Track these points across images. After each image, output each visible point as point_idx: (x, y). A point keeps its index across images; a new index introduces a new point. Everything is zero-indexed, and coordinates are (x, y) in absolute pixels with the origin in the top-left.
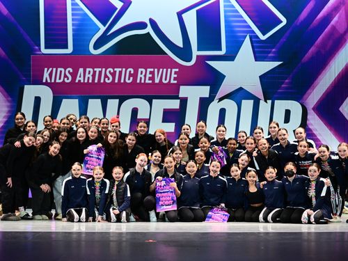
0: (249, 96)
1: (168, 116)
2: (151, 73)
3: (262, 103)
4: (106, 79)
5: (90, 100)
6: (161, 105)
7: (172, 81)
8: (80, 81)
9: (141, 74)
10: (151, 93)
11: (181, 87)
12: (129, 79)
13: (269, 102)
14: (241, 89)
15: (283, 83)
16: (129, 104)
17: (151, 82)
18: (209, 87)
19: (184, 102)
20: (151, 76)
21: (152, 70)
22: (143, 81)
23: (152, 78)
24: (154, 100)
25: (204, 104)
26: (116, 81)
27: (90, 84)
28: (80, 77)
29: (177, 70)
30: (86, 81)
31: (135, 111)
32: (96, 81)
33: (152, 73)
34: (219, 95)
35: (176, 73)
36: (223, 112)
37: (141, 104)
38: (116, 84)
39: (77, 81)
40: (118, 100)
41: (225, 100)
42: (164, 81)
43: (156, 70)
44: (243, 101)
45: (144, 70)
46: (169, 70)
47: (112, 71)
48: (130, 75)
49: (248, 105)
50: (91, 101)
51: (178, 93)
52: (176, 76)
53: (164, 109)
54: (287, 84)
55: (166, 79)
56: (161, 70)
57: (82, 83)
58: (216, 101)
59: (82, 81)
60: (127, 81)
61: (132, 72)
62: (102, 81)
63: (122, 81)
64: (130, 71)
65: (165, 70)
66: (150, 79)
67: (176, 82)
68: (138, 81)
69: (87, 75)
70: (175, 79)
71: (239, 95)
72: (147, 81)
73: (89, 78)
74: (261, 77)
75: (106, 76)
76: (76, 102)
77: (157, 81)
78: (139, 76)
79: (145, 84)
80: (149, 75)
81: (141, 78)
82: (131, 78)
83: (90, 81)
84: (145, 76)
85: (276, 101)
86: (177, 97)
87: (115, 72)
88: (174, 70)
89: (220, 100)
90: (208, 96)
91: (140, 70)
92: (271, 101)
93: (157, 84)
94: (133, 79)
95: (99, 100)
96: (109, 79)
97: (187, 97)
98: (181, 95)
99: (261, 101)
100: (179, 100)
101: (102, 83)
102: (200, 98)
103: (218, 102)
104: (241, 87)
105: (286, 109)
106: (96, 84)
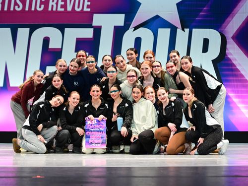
0: (166, 24)
1: (81, 44)
3: (179, 31)
4: (16, 7)
6: (74, 34)
7: (86, 9)
9: (53, 1)
10: (63, 21)
11: (95, 16)
12: (40, 7)
13: (187, 30)
14: (157, 17)
15: (201, 11)
16: (41, 33)
17: (63, 10)
18: (124, 15)
19: (98, 30)
20: (63, 3)
22: (54, 9)
23: (64, 6)
24: (66, 30)
25: (119, 33)
26: (27, 9)
31: (46, 41)
32: (6, 9)
33: (65, 0)
34: (133, 24)
35: (89, 1)
36: (138, 41)
37: (52, 33)
38: (27, 12)
40: (28, 30)
41: (141, 28)
42: (77, 9)
44: (159, 29)
48: (41, 3)
49: (164, 34)
51: (92, 22)
52: (89, 3)
53: (77, 39)
54: (205, 11)
55: (79, 7)
58: (131, 29)
60: (38, 9)
62: (12, 9)
63: (33, 9)
67: (89, 10)
68: (50, 9)
70: (88, 6)
71: (155, 23)
72: (59, 9)
74: (178, 5)
75: (16, 4)
77: (69, 8)
78: (51, 3)
79: (57, 11)
80: (60, 3)
81: (53, 6)
82: (43, 6)
84: (57, 4)
85: (194, 30)
86: (90, 26)
89: (136, 28)
90: (123, 25)
92: (188, 29)
93: (69, 12)
94: (44, 7)
95: (9, 30)
96: (19, 7)
97: (101, 27)
98: (94, 24)
99: (178, 29)
100: (93, 29)
101: (12, 12)
102: (115, 26)
103: (134, 30)
104: (157, 15)
105: (205, 38)
106: (6, 12)
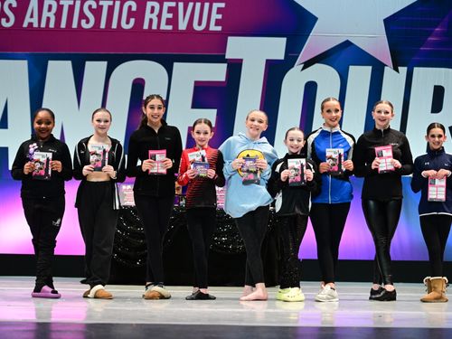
0: (363, 58)
1: (204, 95)
2: (170, 10)
3: (389, 71)
4: (83, 22)
5: (50, 63)
6: (189, 74)
7: (213, 28)
8: (30, 24)
9: (152, 11)
10: (170, 49)
11: (231, 41)
12: (128, 22)
13: (403, 70)
14: (347, 44)
15: (430, 33)
16: (128, 72)
17: (170, 28)
18: (284, 40)
19: (235, 68)
20: (170, 16)
21: (173, 4)
22: (154, 27)
23: (173, 21)
24: (176, 65)
25: (275, 73)
26: (103, 26)
27: (52, 30)
28: (32, 16)
29: (222, 5)
30: (43, 25)
31: (138, 85)
32: (63, 25)
33: (173, 10)
34: (304, 56)
35: (219, 11)
36: (311, 89)
37: (151, 72)
38: (102, 30)
39: (25, 25)
40: (103, 65)
41: (317, 66)
42: (196, 27)
43: (181, 5)
44: (351, 67)
45: (157, 5)
46: (207, 5)
47: (94, 6)
48: (130, 14)
49: (360, 76)
50: (53, 66)
51: (225, 51)
52: (220, 17)
53: (196, 82)
54: (437, 35)
55: (200, 24)
56: (191, 5)
57: (36, 30)
58: (297, 67)
59: (36, 25)
60: (124, 26)
61: (134, 9)
62: (75, 25)
63: (114, 26)
64: (130, 7)
65: (198, 5)
66: (169, 22)
67: (219, 28)
68: (146, 26)
69: (45, 14)
70: (218, 23)
71: (343, 56)
72: (164, 27)
73: (48, 19)
74: (387, 21)
75: (82, 15)
77: (182, 26)
78: (148, 15)
79: (159, 31)
80: (166, 15)
81: (151, 21)
82: (132, 21)
83: (52, 25)
84: (159, 16)
85: (416, 70)
86: (221, 59)
87: (100, 8)
88: (216, 6)
89: (307, 64)
90: (282, 58)
91: (149, 4)
92: (406, 68)
93: (182, 32)
94: (135, 22)
95: (69, 63)
96: (88, 22)
97: (242, 60)
98: (228, 56)
99: (386, 68)
100: (224, 66)
101: (75, 30)
102: (267, 61)
103: (303, 69)
104: (347, 41)
105: (436, 84)
106: (63, 30)
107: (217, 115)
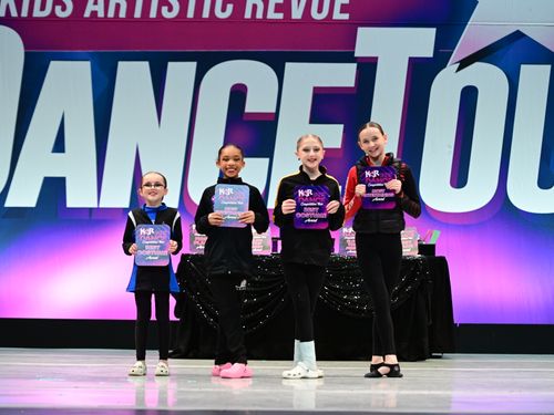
1: (326, 106)
4: (165, 9)
5: (121, 64)
6: (307, 77)
7: (337, 16)
8: (94, 13)
11: (361, 31)
12: (224, 10)
14: (518, 35)
16: (224, 76)
17: (280, 16)
18: (434, 30)
19: (367, 68)
20: (281, 1)
22: (259, 15)
23: (285, 8)
24: (289, 66)
25: (421, 75)
26: (190, 14)
27: (122, 20)
28: (95, 3)
30: (111, 14)
31: (238, 94)
32: (138, 14)
34: (458, 53)
36: (469, 97)
38: (190, 21)
39: (87, 14)
40: (194, 65)
41: (477, 64)
42: (315, 15)
44: (522, 66)
50: (123, 67)
51: (353, 46)
53: (315, 88)
55: (320, 10)
57: (101, 20)
58: (451, 67)
59: (101, 14)
60: (219, 14)
62: (153, 14)
63: (206, 14)
66: (278, 8)
67: (346, 16)
68: (248, 15)
70: (344, 9)
72: (272, 15)
73: (118, 6)
75: (163, 1)
76: (84, 68)
77: (297, 13)
78: (250, 1)
79: (265, 21)
81: (255, 7)
82: (230, 7)
83: (122, 14)
84: (267, 1)
86: (348, 57)
89: (464, 63)
90: (431, 56)
93: (297, 22)
94: (234, 9)
95: (145, 65)
96: (170, 9)
97: (377, 58)
98: (358, 53)
100: (355, 65)
101: (153, 20)
102: (410, 59)
103: (459, 70)
104: (518, 31)
106: (137, 21)
107: (344, 132)
